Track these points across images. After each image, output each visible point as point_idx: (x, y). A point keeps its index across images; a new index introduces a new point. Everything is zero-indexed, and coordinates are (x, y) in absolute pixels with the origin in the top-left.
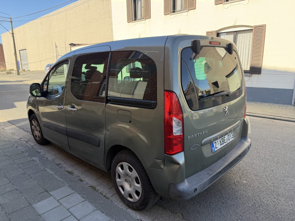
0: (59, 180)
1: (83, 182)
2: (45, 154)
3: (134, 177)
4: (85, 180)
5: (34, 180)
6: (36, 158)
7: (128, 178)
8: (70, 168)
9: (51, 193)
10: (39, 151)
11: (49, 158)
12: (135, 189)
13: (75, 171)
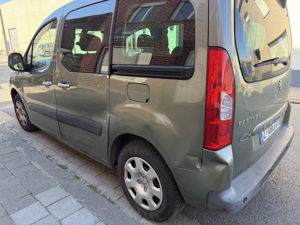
0: (49, 177)
1: (80, 180)
2: (33, 143)
3: (152, 179)
4: (83, 177)
5: (16, 177)
6: (20, 148)
7: (141, 178)
8: (63, 161)
9: (37, 196)
10: (25, 139)
11: (37, 148)
12: (153, 194)
13: (69, 164)
